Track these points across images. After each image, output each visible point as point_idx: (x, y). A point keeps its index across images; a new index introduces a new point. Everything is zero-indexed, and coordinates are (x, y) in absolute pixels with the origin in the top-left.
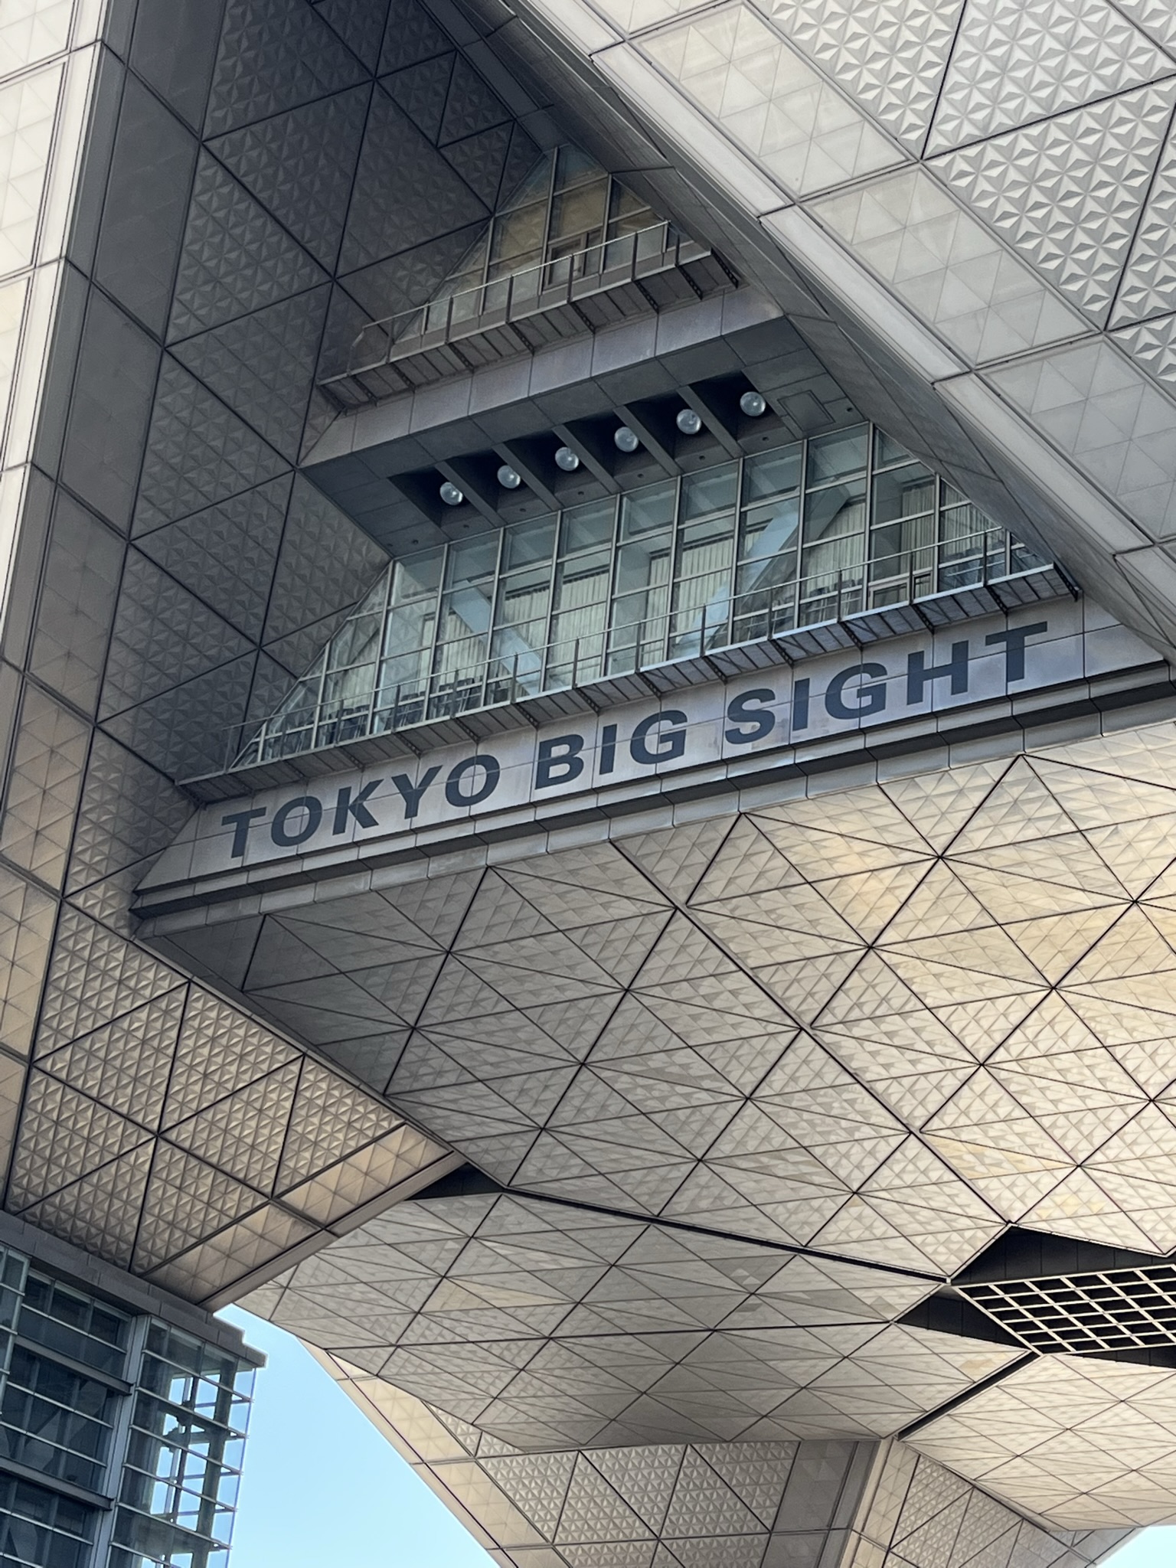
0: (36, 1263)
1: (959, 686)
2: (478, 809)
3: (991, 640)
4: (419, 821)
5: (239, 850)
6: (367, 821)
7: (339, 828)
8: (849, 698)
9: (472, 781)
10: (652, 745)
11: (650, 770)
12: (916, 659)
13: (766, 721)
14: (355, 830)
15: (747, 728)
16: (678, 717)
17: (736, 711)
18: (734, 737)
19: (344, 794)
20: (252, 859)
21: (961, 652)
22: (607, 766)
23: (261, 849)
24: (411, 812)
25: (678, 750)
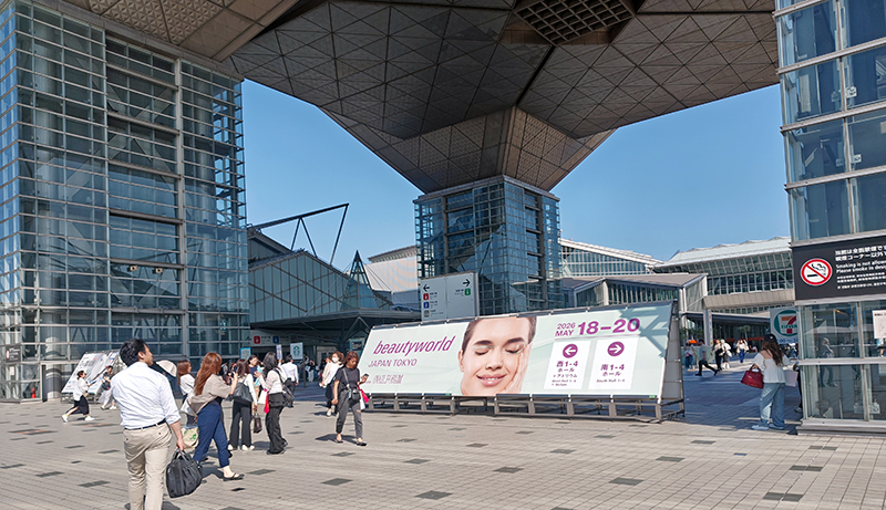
0: (108, 33)
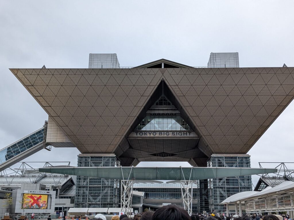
1: (186, 135)
2: (155, 136)
3: (188, 133)
4: (151, 136)
5: (137, 135)
6: (147, 135)
7: (145, 135)
8: (180, 134)
9: (154, 134)
10: (167, 134)
11: (167, 136)
12: (184, 133)
13: (175, 134)
14: (146, 136)
15: (173, 135)
16: (169, 133)
17: (172, 133)
18: (172, 135)
19: (145, 133)
20: (138, 136)
21: (186, 133)
22: (164, 135)
23: (138, 135)
24: (150, 135)
25: (169, 135)
